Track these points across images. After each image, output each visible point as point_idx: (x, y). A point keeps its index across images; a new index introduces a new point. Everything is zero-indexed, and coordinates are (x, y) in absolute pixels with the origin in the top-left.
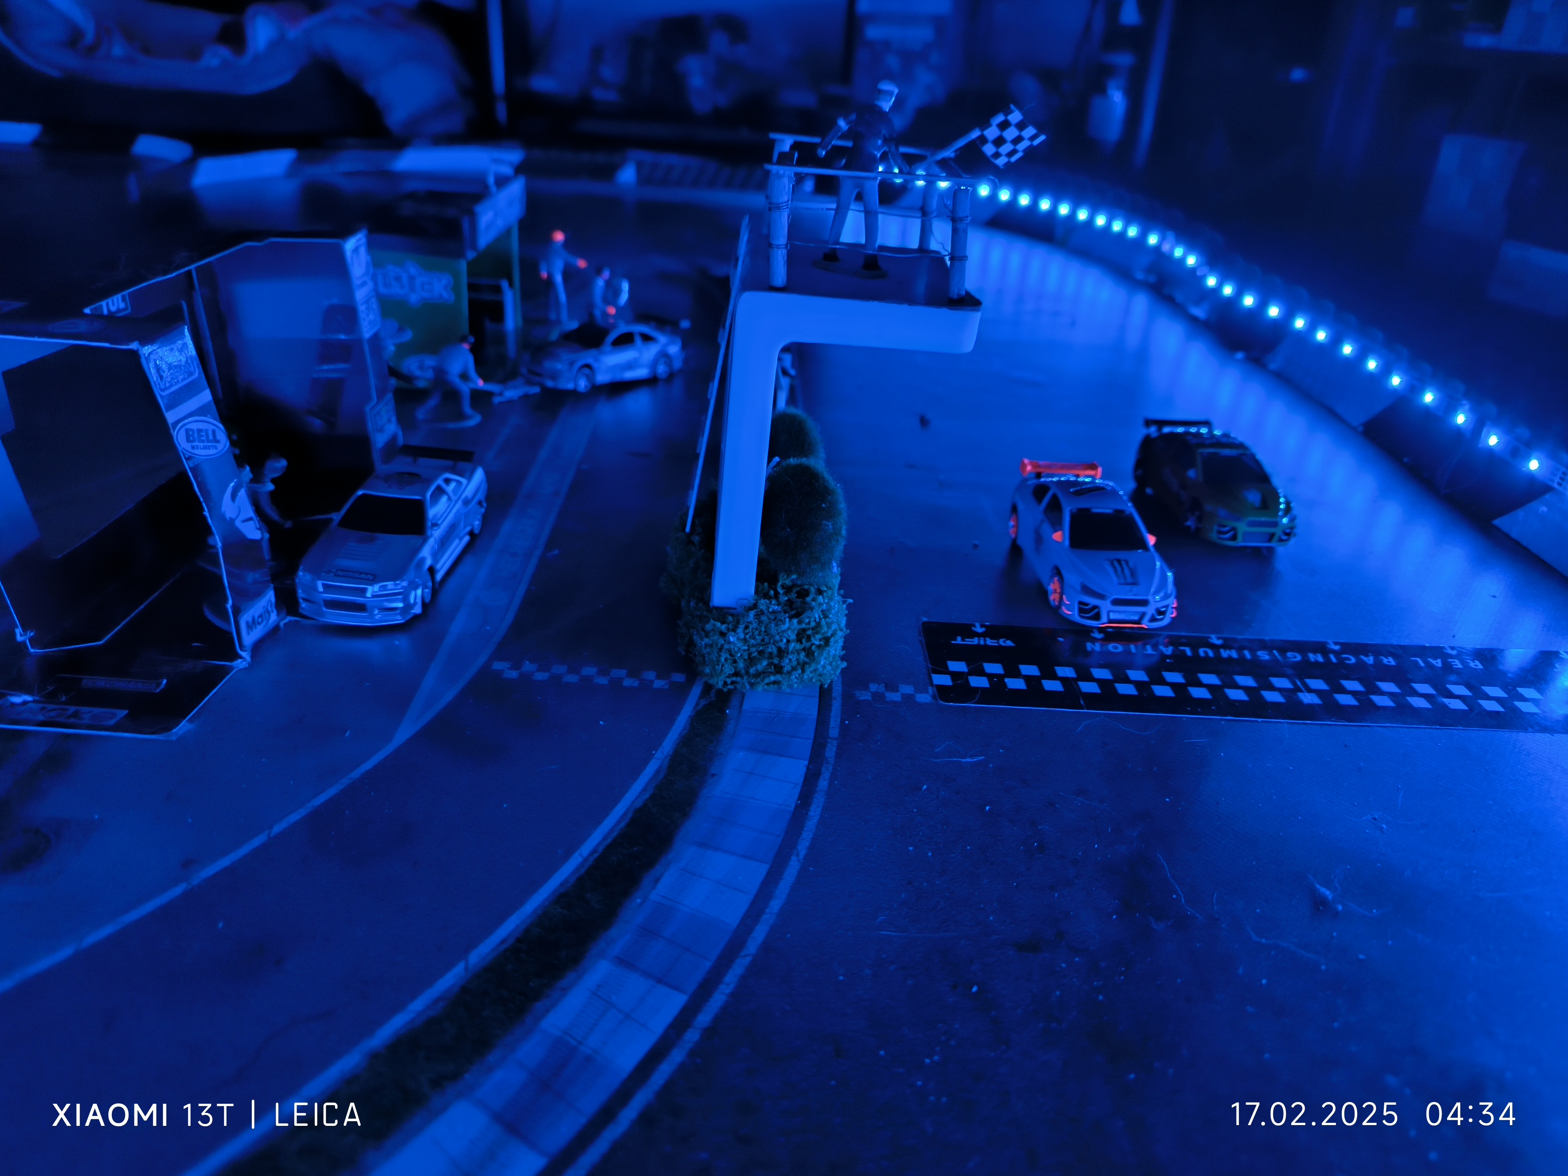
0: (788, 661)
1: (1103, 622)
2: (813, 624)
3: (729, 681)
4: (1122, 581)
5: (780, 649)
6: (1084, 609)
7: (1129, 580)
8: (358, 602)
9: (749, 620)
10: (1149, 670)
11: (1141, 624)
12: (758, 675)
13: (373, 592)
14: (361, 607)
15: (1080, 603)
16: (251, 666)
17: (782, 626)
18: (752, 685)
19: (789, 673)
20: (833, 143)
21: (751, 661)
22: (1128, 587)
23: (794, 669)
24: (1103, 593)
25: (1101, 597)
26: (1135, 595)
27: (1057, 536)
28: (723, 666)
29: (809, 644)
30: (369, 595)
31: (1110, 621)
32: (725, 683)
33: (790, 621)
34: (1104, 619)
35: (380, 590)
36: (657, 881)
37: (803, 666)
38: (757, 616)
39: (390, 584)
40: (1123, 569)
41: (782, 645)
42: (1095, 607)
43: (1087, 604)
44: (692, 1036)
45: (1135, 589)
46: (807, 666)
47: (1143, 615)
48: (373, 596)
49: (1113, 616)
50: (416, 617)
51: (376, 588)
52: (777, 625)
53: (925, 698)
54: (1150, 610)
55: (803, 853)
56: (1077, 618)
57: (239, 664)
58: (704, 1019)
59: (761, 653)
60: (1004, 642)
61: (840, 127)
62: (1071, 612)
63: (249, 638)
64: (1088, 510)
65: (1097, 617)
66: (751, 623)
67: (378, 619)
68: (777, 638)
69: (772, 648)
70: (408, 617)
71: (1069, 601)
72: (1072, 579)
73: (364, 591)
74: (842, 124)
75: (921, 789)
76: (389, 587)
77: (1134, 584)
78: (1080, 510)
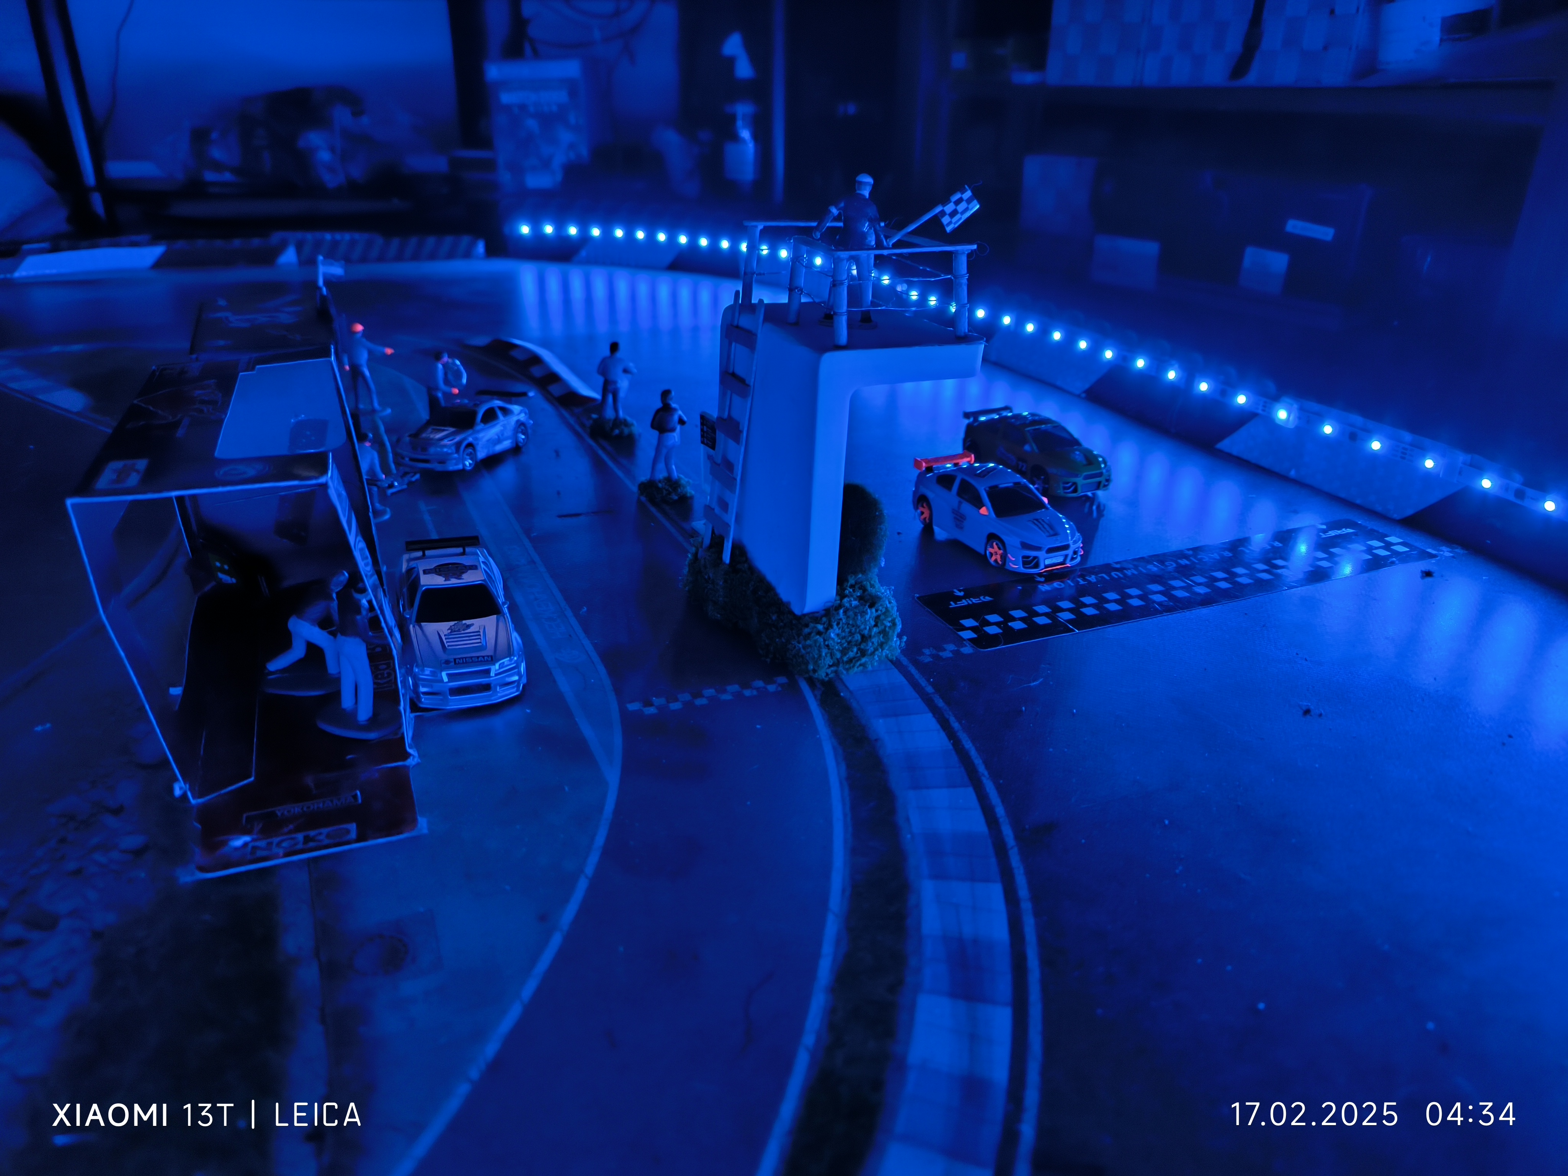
0: (871, 644)
1: (1041, 569)
2: (884, 610)
3: (829, 671)
4: (1047, 534)
5: (863, 636)
6: (1028, 562)
7: (1052, 532)
8: (484, 683)
9: (839, 618)
10: (1073, 599)
11: (1066, 564)
12: (850, 661)
13: (496, 671)
14: (487, 687)
15: (1024, 557)
16: (422, 760)
17: (866, 616)
18: (847, 670)
19: (873, 653)
20: (827, 225)
21: (844, 652)
22: (1054, 538)
23: (876, 650)
24: (1040, 546)
25: (1039, 549)
26: (1061, 542)
27: (983, 511)
28: (824, 659)
29: (883, 627)
30: (492, 674)
31: (1046, 566)
32: (827, 674)
33: (871, 610)
34: (1042, 566)
35: (500, 668)
36: (908, 819)
37: (881, 645)
38: (845, 612)
39: (506, 661)
40: (1043, 525)
41: (866, 632)
42: (1035, 558)
43: (1028, 557)
44: (1026, 906)
45: (1059, 538)
46: (884, 645)
47: (1066, 556)
48: (496, 675)
49: (1048, 562)
50: (525, 687)
51: (497, 666)
52: (862, 616)
53: (967, 650)
54: (1070, 552)
55: (986, 773)
56: (1023, 570)
57: (410, 762)
58: (1023, 892)
59: (849, 643)
60: (984, 598)
61: (833, 213)
62: (1015, 565)
64: (996, 487)
65: (1037, 566)
66: (841, 619)
68: (862, 627)
69: (858, 637)
70: (520, 689)
71: (1014, 558)
72: (1012, 541)
73: (488, 672)
74: (834, 211)
75: (1021, 711)
76: (506, 664)
77: (1056, 534)
78: (991, 488)
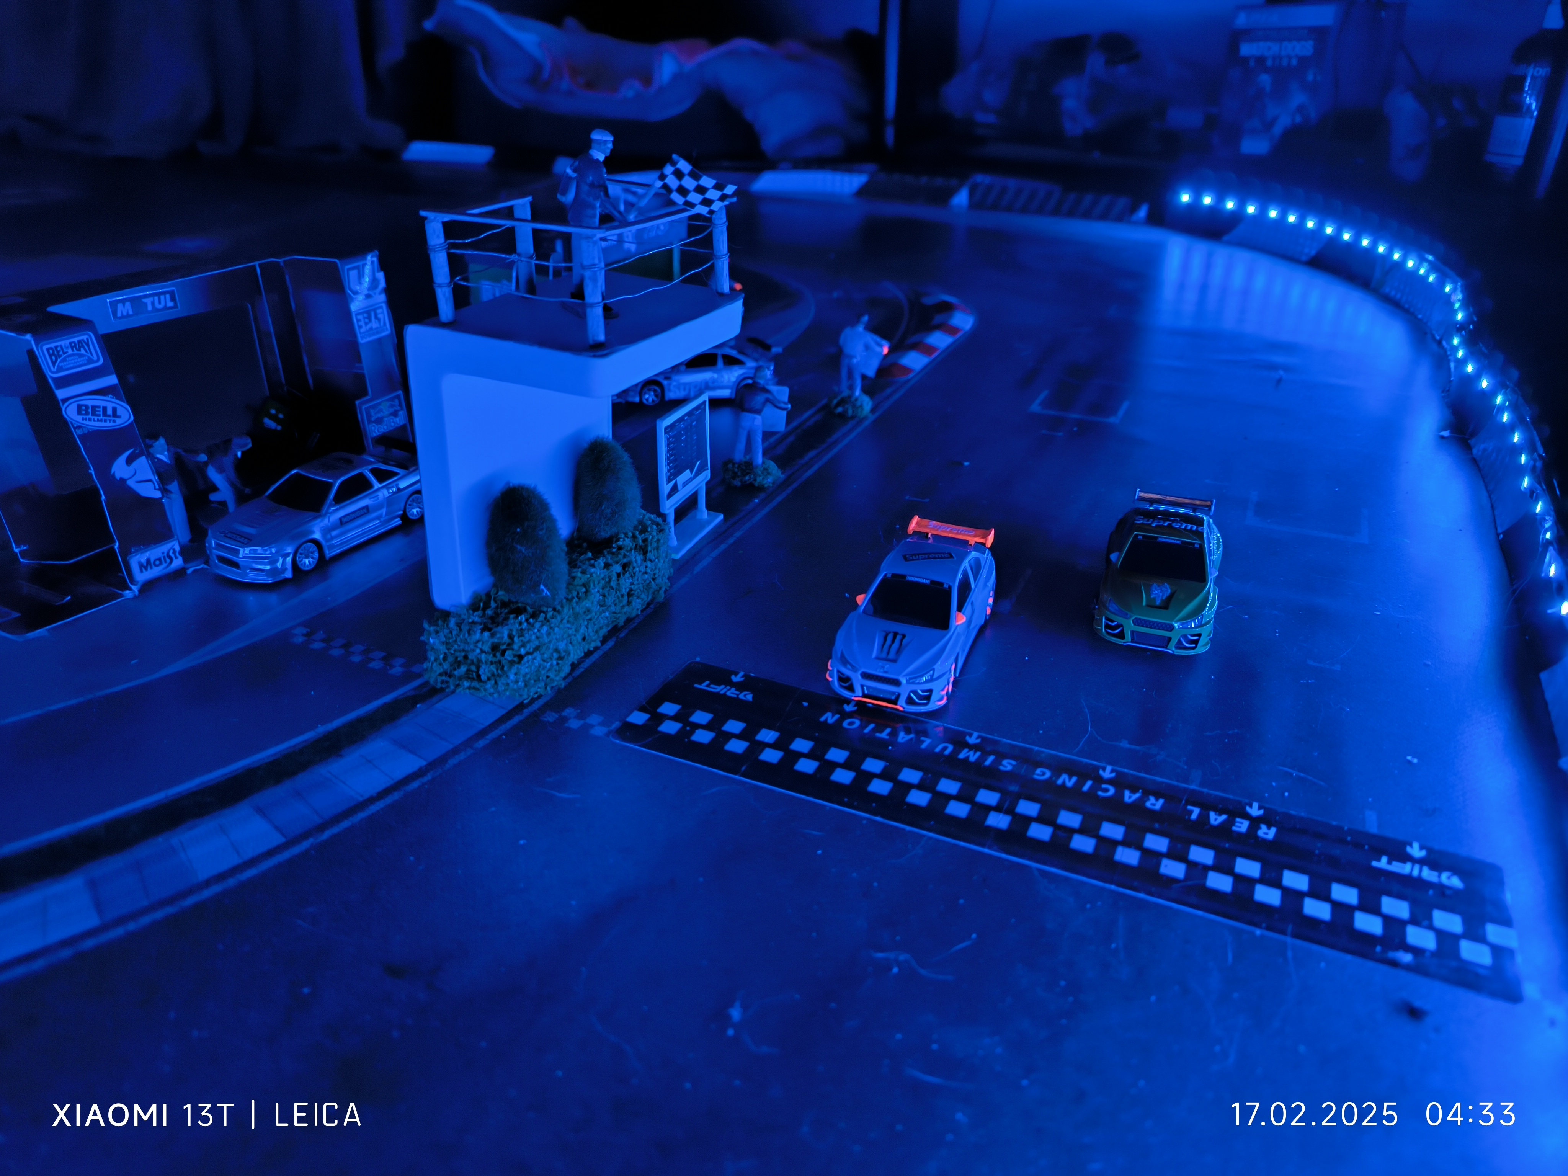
0: (483, 671)
1: (857, 696)
2: (506, 640)
4: (884, 655)
6: (842, 678)
7: (891, 655)
8: (233, 559)
9: (451, 626)
11: (897, 705)
13: (245, 553)
14: (237, 565)
15: (839, 671)
16: (135, 597)
18: (456, 687)
19: (485, 682)
22: (882, 663)
23: (489, 679)
24: (855, 665)
25: (854, 669)
26: (886, 672)
29: (502, 658)
30: (241, 555)
31: (865, 696)
34: (858, 692)
35: (250, 553)
37: (496, 678)
38: (458, 624)
39: (259, 549)
40: (893, 642)
42: (850, 678)
43: (844, 674)
46: (499, 678)
47: (898, 695)
48: (245, 557)
49: (866, 691)
50: (286, 580)
51: (247, 550)
53: (600, 731)
54: (903, 691)
56: (837, 687)
57: (128, 594)
59: (465, 658)
62: (832, 678)
63: (141, 577)
64: (903, 576)
65: (851, 689)
67: (251, 577)
70: (278, 579)
71: (831, 667)
72: (838, 646)
73: (237, 551)
76: (259, 552)
77: (893, 661)
78: (894, 575)
